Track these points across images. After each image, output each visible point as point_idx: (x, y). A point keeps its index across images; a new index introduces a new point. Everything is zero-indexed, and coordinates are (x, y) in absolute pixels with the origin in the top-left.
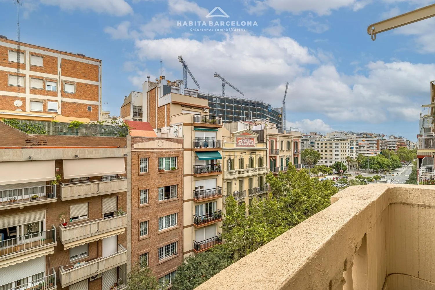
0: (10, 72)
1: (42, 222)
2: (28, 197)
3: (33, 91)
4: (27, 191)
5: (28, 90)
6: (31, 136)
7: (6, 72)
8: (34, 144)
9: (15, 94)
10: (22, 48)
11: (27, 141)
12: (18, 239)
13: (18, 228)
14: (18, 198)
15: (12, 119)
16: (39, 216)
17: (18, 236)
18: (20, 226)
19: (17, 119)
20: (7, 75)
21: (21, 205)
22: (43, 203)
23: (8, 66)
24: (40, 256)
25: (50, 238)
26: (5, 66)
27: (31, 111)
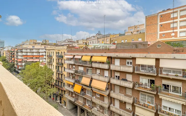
0: (171, 22)
1: (180, 88)
2: (174, 75)
3: (181, 27)
4: (174, 72)
5: (179, 28)
6: (176, 48)
7: (170, 23)
8: (177, 52)
9: (172, 31)
10: (175, 10)
11: (174, 50)
12: (170, 91)
13: (170, 86)
14: (170, 74)
15: (168, 41)
16: (179, 84)
17: (170, 89)
18: (171, 86)
19: (170, 41)
20: (170, 24)
21: (171, 77)
22: (180, 79)
23: (171, 20)
24: (179, 103)
25: (184, 97)
26: (170, 20)
27: (180, 37)
